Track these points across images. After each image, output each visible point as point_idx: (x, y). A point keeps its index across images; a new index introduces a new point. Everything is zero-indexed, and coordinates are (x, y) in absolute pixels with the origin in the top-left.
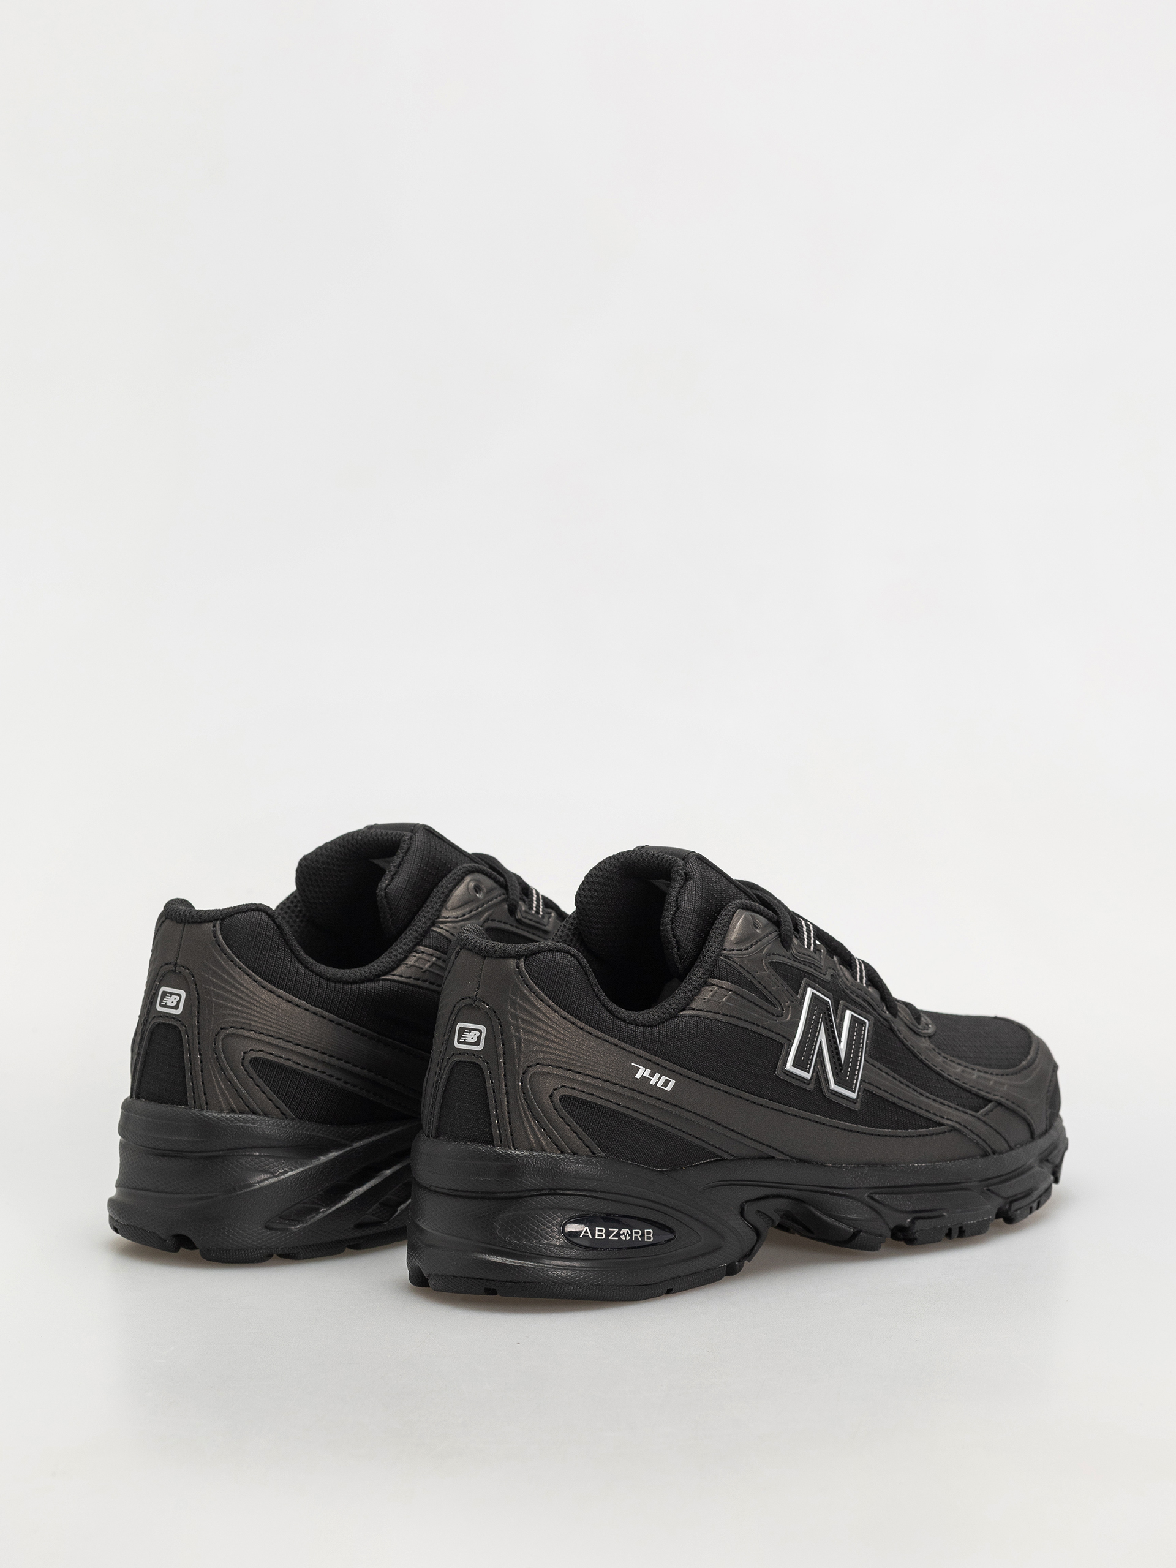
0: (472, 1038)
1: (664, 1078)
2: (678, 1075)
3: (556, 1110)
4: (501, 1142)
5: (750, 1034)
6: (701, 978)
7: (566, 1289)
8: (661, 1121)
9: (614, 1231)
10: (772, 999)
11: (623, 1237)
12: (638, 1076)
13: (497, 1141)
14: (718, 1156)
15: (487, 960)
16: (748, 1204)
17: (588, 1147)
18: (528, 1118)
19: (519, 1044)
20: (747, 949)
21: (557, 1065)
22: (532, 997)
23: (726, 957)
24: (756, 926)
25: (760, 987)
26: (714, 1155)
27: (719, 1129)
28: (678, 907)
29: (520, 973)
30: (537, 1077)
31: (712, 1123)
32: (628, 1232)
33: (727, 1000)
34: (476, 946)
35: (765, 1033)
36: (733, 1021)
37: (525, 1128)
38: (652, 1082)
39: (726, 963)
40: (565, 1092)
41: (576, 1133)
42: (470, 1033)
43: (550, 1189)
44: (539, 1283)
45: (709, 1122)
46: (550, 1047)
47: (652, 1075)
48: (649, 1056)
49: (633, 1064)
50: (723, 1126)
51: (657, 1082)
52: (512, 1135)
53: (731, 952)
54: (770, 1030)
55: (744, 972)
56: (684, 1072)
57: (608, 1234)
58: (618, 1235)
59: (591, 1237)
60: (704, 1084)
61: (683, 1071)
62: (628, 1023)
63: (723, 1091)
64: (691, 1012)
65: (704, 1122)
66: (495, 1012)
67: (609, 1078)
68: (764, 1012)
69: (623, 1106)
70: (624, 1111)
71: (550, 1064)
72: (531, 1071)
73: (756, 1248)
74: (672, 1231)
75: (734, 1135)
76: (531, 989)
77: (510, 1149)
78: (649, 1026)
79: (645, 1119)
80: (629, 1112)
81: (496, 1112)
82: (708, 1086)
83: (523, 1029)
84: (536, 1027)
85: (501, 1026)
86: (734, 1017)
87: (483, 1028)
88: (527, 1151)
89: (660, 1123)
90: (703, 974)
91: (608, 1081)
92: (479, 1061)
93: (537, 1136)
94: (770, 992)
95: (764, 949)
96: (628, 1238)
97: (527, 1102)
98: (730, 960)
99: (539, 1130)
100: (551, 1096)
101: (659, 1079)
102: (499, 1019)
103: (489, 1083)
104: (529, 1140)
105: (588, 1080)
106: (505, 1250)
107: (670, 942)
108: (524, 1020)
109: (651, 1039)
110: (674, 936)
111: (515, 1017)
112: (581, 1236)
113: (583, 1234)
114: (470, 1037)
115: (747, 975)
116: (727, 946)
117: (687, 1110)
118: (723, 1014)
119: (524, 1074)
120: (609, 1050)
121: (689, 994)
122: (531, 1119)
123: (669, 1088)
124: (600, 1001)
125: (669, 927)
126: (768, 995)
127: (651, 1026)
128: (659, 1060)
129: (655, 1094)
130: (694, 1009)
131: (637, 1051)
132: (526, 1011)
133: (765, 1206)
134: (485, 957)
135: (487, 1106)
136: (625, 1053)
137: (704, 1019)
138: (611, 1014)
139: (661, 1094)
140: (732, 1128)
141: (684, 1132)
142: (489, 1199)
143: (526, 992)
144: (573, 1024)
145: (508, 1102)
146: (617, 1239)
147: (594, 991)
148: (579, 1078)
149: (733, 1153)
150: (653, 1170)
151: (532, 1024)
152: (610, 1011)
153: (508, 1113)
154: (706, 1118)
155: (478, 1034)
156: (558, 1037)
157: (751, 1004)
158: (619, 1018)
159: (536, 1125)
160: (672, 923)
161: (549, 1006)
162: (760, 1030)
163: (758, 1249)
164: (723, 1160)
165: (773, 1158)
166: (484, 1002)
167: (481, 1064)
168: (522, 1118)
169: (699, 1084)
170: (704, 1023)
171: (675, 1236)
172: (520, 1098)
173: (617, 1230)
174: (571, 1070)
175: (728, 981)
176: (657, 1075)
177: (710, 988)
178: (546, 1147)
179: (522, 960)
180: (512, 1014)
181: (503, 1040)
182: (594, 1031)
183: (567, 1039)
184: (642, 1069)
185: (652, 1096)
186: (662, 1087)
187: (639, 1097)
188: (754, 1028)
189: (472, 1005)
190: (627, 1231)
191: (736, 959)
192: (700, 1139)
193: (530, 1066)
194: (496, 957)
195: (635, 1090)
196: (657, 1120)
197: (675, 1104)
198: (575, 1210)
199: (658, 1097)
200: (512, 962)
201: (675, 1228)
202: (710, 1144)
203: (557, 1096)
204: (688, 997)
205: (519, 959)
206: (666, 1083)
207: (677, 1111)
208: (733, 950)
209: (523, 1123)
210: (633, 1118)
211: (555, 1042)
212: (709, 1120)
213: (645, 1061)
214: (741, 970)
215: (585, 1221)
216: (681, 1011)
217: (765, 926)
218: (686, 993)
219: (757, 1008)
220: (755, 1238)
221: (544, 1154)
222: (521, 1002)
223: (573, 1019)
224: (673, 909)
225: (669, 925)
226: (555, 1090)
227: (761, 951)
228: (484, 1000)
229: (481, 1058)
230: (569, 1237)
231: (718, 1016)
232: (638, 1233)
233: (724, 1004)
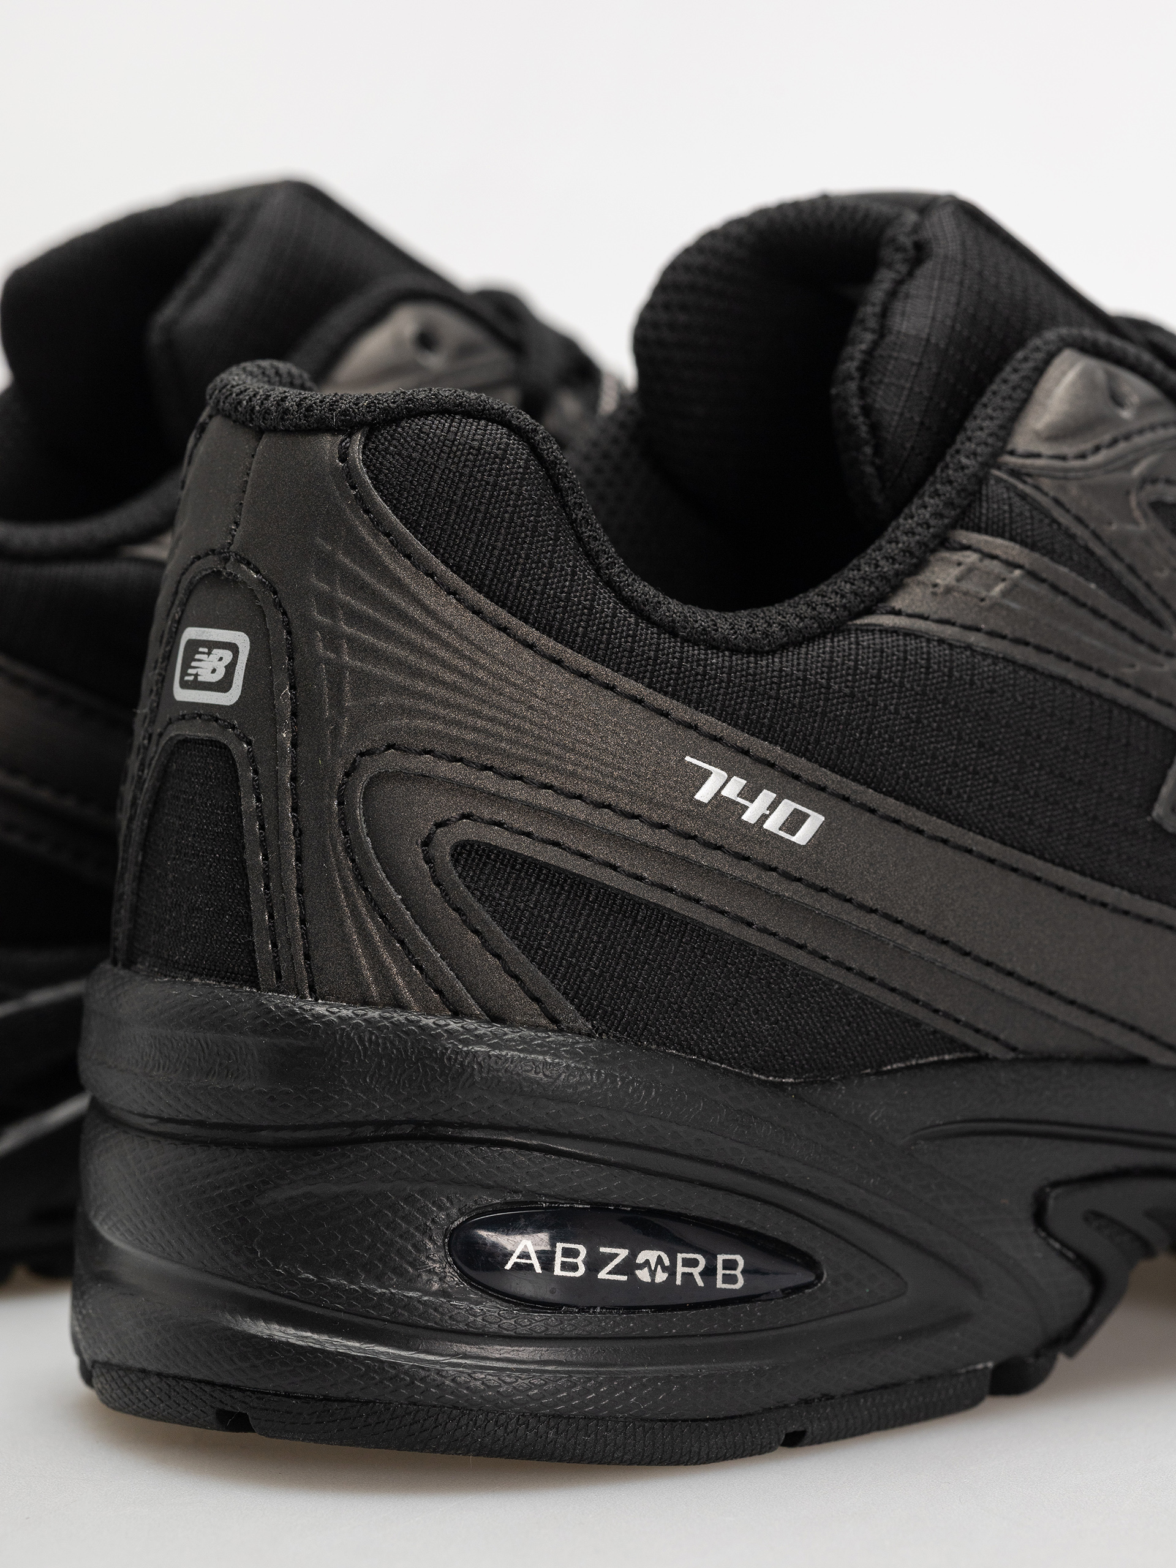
0: (214, 671)
1: (787, 807)
2: (833, 801)
3: (438, 885)
4: (279, 976)
5: (1074, 696)
6: (929, 527)
7: (451, 1425)
8: (774, 934)
9: (617, 1255)
10: (1152, 603)
11: (643, 1275)
12: (704, 794)
13: (265, 975)
14: (966, 1047)
15: (265, 439)
16: (1059, 1191)
17: (537, 1000)
18: (354, 909)
19: (337, 687)
20: (1082, 456)
21: (448, 751)
22: (380, 549)
23: (1015, 473)
24: (1117, 400)
25: (1116, 566)
26: (953, 1044)
27: (967, 967)
28: (882, 332)
29: (350, 474)
30: (388, 787)
31: (943, 947)
32: (660, 1260)
33: (1005, 594)
34: (240, 403)
35: (1125, 696)
36: (1019, 653)
37: (346, 939)
38: (750, 816)
39: (1010, 488)
40: (468, 831)
41: (497, 956)
42: (209, 654)
43: (418, 1124)
44: (367, 1402)
45: (933, 946)
46: (429, 698)
47: (750, 794)
48: (742, 738)
49: (688, 759)
50: (977, 959)
51: (764, 818)
52: (307, 957)
53: (1029, 462)
54: (1141, 692)
55: (1065, 519)
56: (855, 792)
57: (595, 1263)
58: (628, 1267)
59: (538, 1269)
60: (920, 832)
61: (850, 787)
62: (684, 640)
63: (981, 856)
64: (888, 621)
65: (915, 944)
66: (275, 593)
67: (610, 797)
68: (1124, 639)
69: (653, 884)
70: (655, 897)
71: (429, 747)
72: (370, 768)
73: (1091, 1321)
74: (809, 1263)
75: (1013, 988)
76: (378, 524)
77: (303, 997)
78: (749, 652)
79: (722, 923)
80: (672, 903)
81: (267, 887)
82: (934, 838)
83: (351, 640)
84: (389, 635)
85: (289, 633)
86: (1027, 644)
87: (242, 640)
88: (351, 1003)
89: (772, 940)
90: (938, 515)
91: (609, 807)
92: (227, 738)
93: (382, 964)
94: (1148, 586)
95: (1135, 462)
96: (661, 1277)
97: (353, 861)
98: (1025, 482)
99: (387, 943)
100: (427, 843)
101: (773, 807)
102: (284, 613)
103: (249, 803)
104: (356, 972)
105: (545, 798)
106: (276, 1298)
107: (852, 429)
108: (355, 617)
109: (753, 689)
110: (867, 411)
111: (329, 606)
112: (508, 1267)
113: (514, 1260)
114: (210, 667)
115: (1077, 530)
116: (1022, 441)
117: (861, 906)
118: (992, 634)
119: (347, 774)
120: (614, 712)
121: (886, 567)
122: (364, 910)
123: (803, 836)
124: (598, 571)
125: (853, 386)
126: (1142, 592)
127: (759, 653)
128: (776, 753)
129: (759, 853)
130: (898, 613)
131: (704, 720)
132: (362, 588)
133: (1105, 1197)
134: (260, 433)
135: (241, 870)
136: (666, 726)
137: (928, 641)
138: (632, 610)
139: (777, 852)
140: (1009, 966)
141: (849, 969)
142: (239, 1146)
143: (363, 532)
144: (504, 629)
145: (299, 859)
146: (624, 1278)
147: (579, 539)
148: (518, 791)
149: (1013, 1041)
150: (748, 1079)
151: (376, 628)
152: (627, 602)
153: (300, 890)
154: (923, 933)
155: (228, 655)
156: (454, 669)
157: (1082, 613)
158: (654, 624)
159: (378, 929)
160: (862, 378)
161: (431, 575)
162: (1108, 688)
163: (1100, 1322)
164: (981, 1058)
165: (1141, 1061)
166: (248, 564)
167: (231, 747)
168: (339, 908)
169: (903, 831)
170: (929, 653)
171: (819, 1277)
172: (335, 847)
173: (623, 1253)
174: (491, 769)
175: (1012, 539)
176: (766, 797)
177: (957, 556)
178: (407, 995)
179: (358, 437)
180: (319, 595)
181: (292, 674)
182: (569, 655)
183: (481, 674)
184: (717, 776)
185: (747, 859)
186: (782, 834)
187: (707, 858)
188: (1089, 680)
189: (219, 573)
190: (659, 1258)
191: (1046, 483)
192: (905, 995)
193: (369, 753)
194: (287, 431)
195: (694, 838)
196: (764, 930)
197: (824, 884)
198: (489, 1187)
199: (766, 860)
200: (328, 444)
201: (820, 1255)
202: (936, 1011)
203: (446, 840)
204: (883, 577)
205: (350, 436)
206: (794, 822)
207: (827, 905)
208: (1038, 456)
209: (342, 924)
210: (684, 921)
211: (444, 683)
212: (933, 938)
213: (730, 754)
214: (1057, 513)
215: (522, 1222)
216: (859, 615)
217: (1147, 406)
218: (877, 566)
219: (1100, 625)
220: (1086, 1290)
221: (399, 1016)
222: (347, 561)
223: (504, 616)
224: (869, 337)
225: (852, 379)
226: (438, 825)
227: (1129, 466)
228: (250, 557)
229: (233, 728)
230: (466, 1269)
231: (972, 638)
232: (694, 1263)
233: (995, 606)
